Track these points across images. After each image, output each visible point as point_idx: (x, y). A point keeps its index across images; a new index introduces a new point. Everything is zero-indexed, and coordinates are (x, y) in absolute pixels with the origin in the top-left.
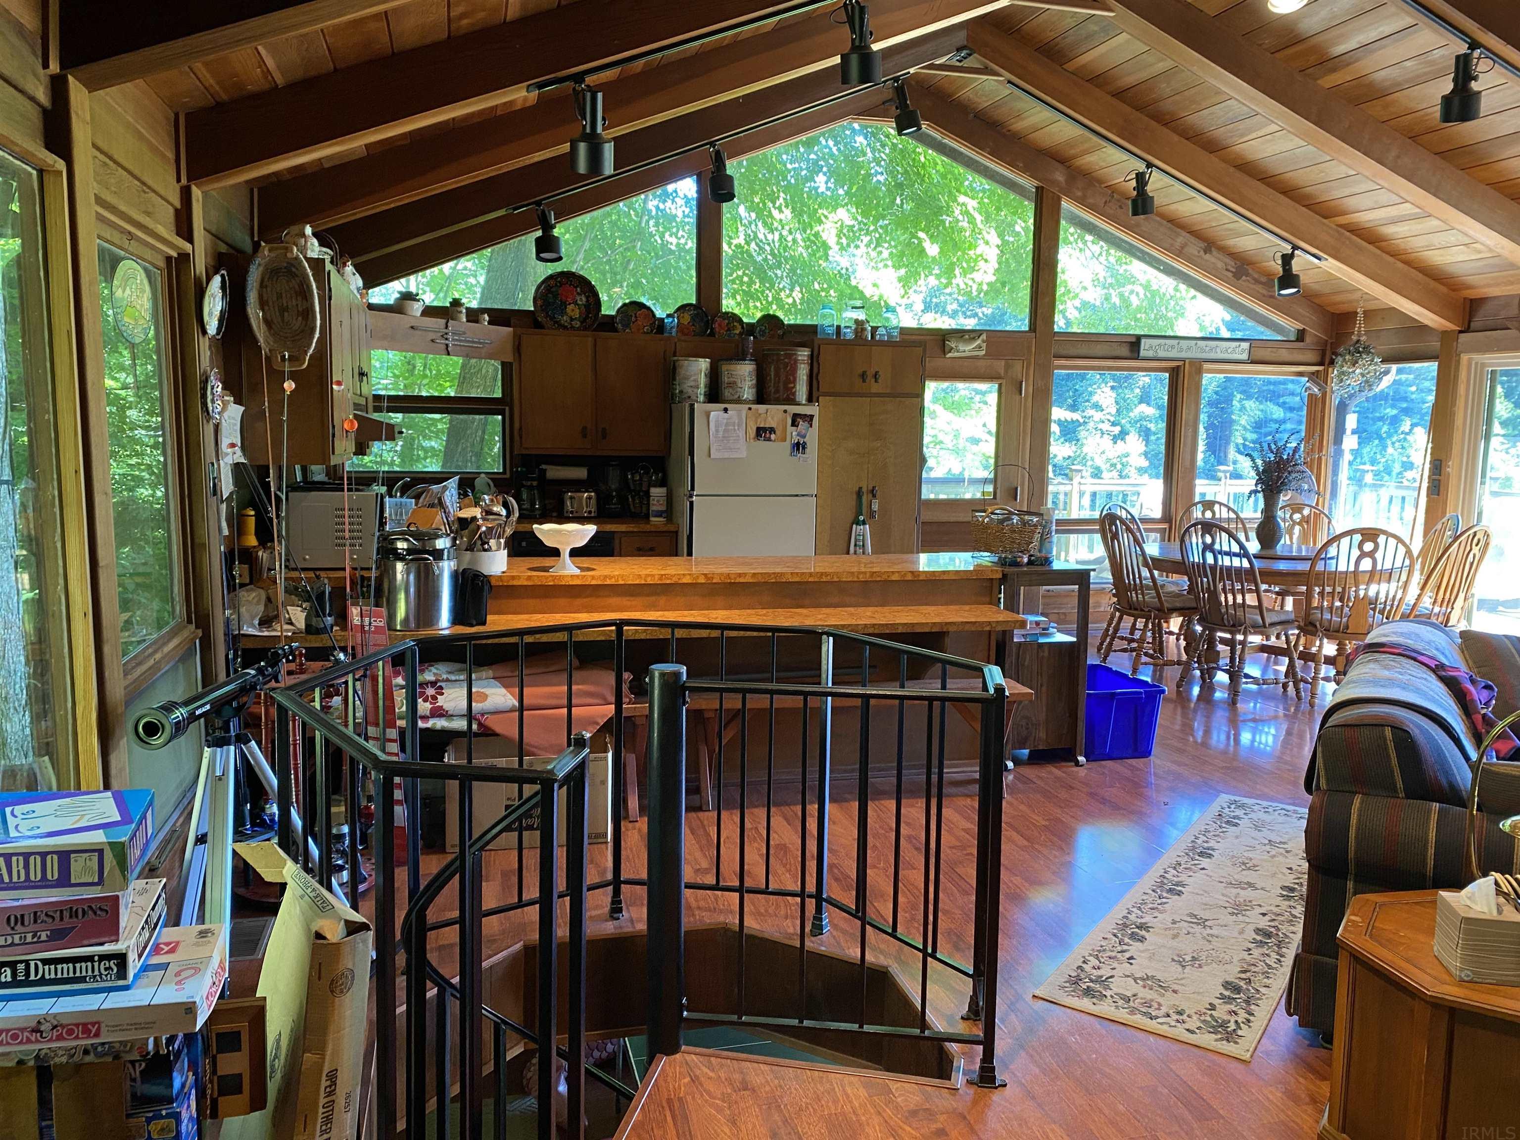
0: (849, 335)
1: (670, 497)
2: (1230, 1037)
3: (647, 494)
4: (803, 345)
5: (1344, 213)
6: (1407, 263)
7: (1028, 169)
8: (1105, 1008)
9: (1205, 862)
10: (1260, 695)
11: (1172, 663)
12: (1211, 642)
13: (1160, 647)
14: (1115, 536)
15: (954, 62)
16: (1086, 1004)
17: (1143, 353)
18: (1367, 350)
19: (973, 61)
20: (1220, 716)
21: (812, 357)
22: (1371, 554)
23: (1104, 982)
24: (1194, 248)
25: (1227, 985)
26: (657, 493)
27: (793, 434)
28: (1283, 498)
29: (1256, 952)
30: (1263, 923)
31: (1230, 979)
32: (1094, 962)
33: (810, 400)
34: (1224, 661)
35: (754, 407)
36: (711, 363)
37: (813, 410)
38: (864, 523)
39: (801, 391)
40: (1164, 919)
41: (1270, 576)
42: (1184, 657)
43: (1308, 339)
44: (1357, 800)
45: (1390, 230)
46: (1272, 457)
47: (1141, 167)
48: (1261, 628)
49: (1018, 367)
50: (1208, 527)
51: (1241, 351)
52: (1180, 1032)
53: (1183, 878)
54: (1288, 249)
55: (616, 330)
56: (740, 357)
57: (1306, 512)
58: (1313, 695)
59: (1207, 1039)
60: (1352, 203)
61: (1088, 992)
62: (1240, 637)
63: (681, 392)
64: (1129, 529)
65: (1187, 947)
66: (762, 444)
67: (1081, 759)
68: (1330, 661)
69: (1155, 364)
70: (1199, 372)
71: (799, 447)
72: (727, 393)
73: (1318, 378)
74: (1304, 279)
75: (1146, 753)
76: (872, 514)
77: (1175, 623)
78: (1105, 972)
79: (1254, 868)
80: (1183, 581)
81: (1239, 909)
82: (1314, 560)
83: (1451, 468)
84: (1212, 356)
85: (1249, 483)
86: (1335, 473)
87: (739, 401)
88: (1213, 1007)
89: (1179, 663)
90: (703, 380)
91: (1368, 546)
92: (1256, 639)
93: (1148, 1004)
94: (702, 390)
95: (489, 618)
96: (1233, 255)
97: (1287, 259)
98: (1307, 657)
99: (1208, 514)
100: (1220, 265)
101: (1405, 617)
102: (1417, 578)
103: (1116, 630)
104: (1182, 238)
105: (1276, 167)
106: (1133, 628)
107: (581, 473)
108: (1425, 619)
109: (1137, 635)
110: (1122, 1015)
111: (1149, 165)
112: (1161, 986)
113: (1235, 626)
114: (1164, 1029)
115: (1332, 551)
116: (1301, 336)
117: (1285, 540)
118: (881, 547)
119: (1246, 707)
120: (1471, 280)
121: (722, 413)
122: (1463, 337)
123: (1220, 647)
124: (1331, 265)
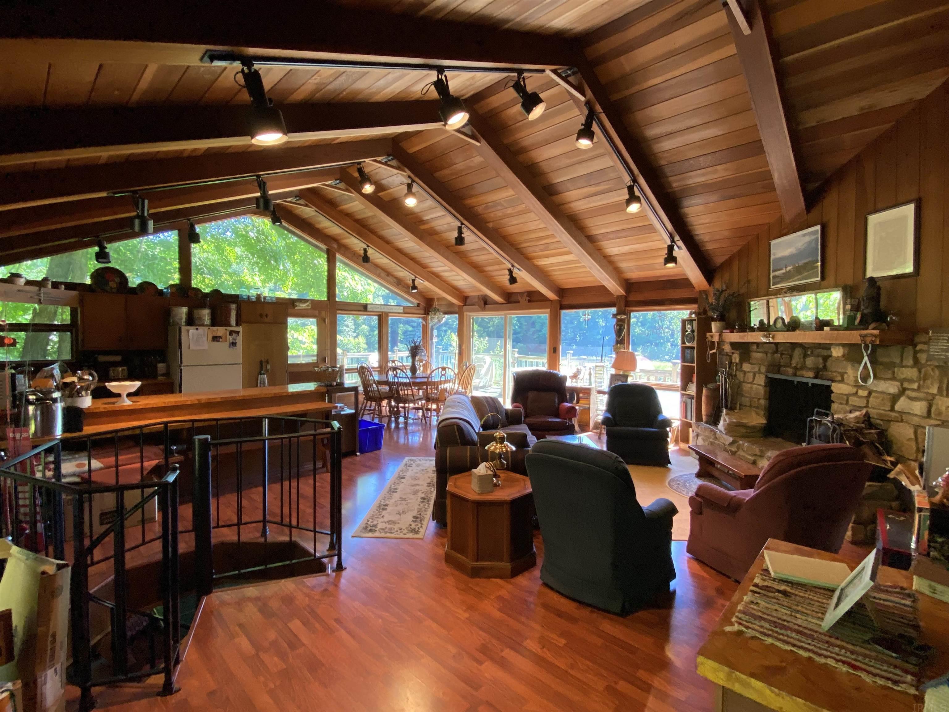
0: (254, 299)
1: (168, 367)
2: (417, 532)
3: (156, 367)
4: (233, 303)
5: (429, 268)
6: (448, 284)
7: (322, 241)
8: (377, 534)
9: (403, 480)
10: (414, 424)
11: (384, 416)
12: (398, 408)
13: (380, 411)
14: (364, 374)
15: (294, 201)
16: (370, 534)
17: (368, 309)
18: (438, 310)
19: (302, 202)
20: (402, 432)
21: (237, 307)
22: (444, 375)
23: (375, 526)
24: (383, 274)
25: (414, 517)
26: (161, 366)
27: (230, 339)
28: (417, 358)
29: (422, 505)
30: (423, 495)
31: (415, 515)
32: (371, 520)
33: (237, 324)
34: (402, 414)
35: (211, 328)
36: (189, 310)
37: (240, 329)
38: (264, 374)
39: (233, 321)
40: (393, 501)
41: (415, 384)
42: (388, 414)
43: (421, 306)
44: (448, 449)
45: (443, 274)
46: (413, 345)
47: (365, 246)
48: (413, 401)
49: (323, 313)
50: (394, 369)
51: (401, 310)
52: (402, 535)
53: (397, 487)
54: (414, 278)
55: (137, 294)
56: (203, 306)
57: (424, 362)
58: (430, 421)
59: (410, 535)
60: (431, 265)
61: (371, 531)
62: (407, 405)
63: (173, 321)
64: (368, 371)
65: (400, 508)
66: (216, 343)
67: (358, 454)
68: (434, 410)
69: (373, 313)
70: (387, 316)
71: (233, 344)
72: (197, 322)
73: (425, 319)
74: (419, 287)
75: (379, 448)
76: (267, 371)
77: (385, 403)
78: (375, 523)
79: (418, 479)
80: (387, 388)
81: (415, 493)
82: (428, 378)
83: (464, 347)
84: (391, 311)
85: (407, 353)
86: (432, 350)
87: (203, 325)
88: (411, 525)
89: (387, 416)
90: (184, 316)
91: (443, 372)
92: (411, 405)
93: (391, 529)
94: (184, 320)
95: (85, 428)
96: (396, 278)
97: (413, 281)
98: (428, 410)
99: (394, 364)
100: (392, 281)
101: (455, 393)
102: (457, 382)
103: (365, 407)
104: (379, 271)
105: (409, 251)
106: (371, 406)
107: (118, 358)
108: (461, 393)
109: (372, 408)
110: (383, 535)
111: (368, 246)
112: (394, 523)
113: (405, 402)
114: (397, 536)
115: (433, 374)
116: (419, 305)
117: (418, 372)
118: (272, 383)
119: (410, 428)
120: (465, 290)
121: (195, 331)
122: (465, 307)
123: (400, 409)
124: (426, 283)
